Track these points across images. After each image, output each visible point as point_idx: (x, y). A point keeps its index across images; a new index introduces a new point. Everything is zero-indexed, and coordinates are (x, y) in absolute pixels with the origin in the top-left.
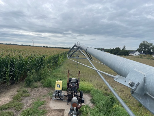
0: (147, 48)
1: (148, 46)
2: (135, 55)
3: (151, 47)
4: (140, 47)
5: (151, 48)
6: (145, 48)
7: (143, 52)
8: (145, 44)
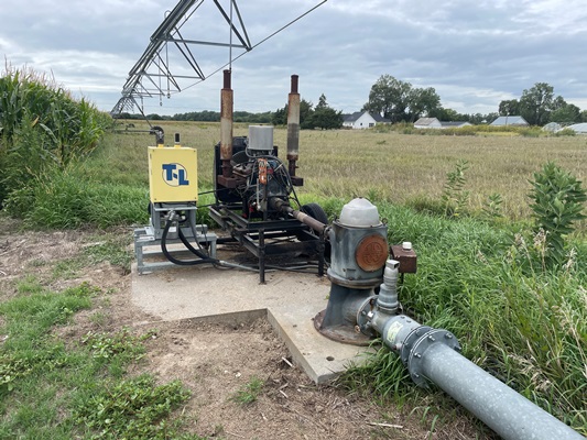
0: (395, 102)
1: (397, 93)
2: (360, 127)
3: (405, 95)
4: (371, 97)
5: (406, 100)
6: (387, 103)
7: (382, 114)
8: (386, 87)
